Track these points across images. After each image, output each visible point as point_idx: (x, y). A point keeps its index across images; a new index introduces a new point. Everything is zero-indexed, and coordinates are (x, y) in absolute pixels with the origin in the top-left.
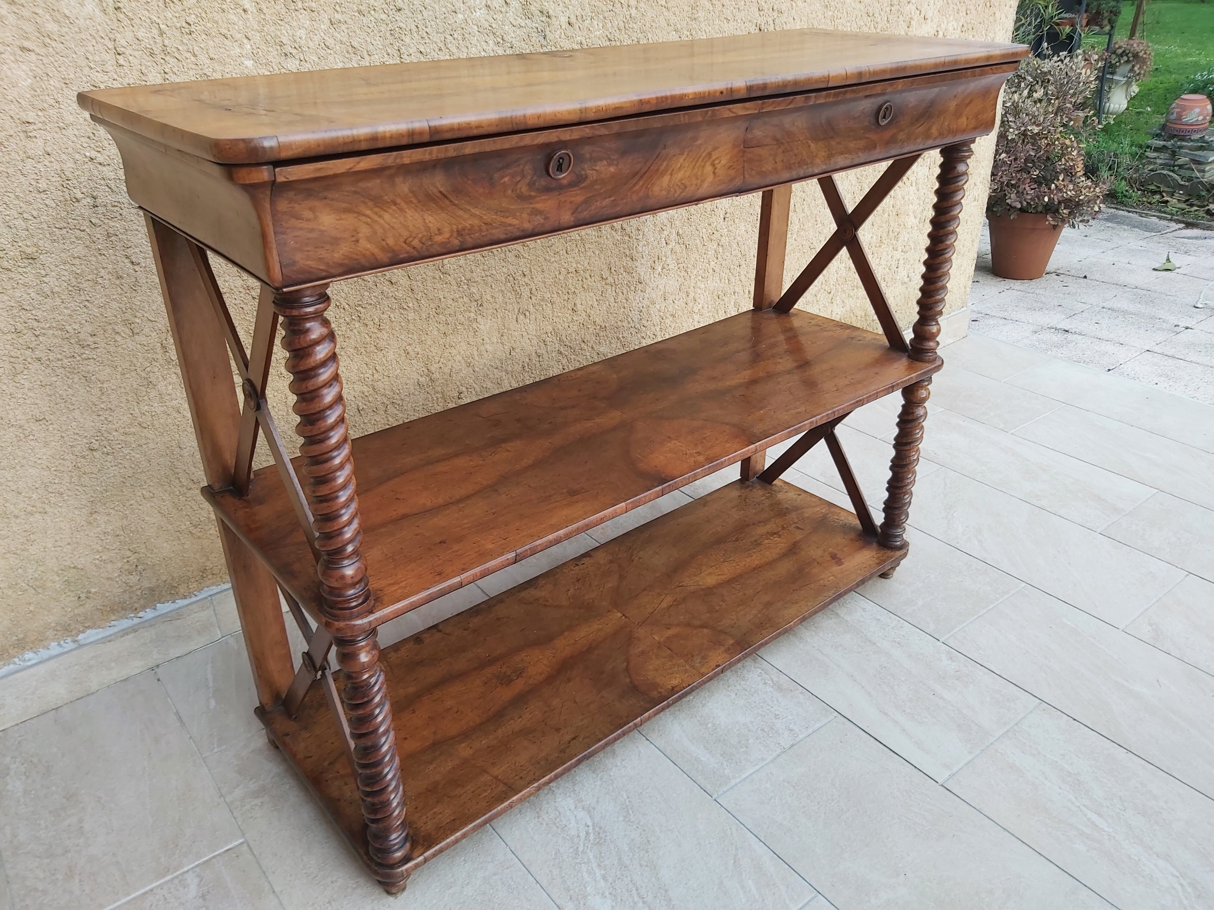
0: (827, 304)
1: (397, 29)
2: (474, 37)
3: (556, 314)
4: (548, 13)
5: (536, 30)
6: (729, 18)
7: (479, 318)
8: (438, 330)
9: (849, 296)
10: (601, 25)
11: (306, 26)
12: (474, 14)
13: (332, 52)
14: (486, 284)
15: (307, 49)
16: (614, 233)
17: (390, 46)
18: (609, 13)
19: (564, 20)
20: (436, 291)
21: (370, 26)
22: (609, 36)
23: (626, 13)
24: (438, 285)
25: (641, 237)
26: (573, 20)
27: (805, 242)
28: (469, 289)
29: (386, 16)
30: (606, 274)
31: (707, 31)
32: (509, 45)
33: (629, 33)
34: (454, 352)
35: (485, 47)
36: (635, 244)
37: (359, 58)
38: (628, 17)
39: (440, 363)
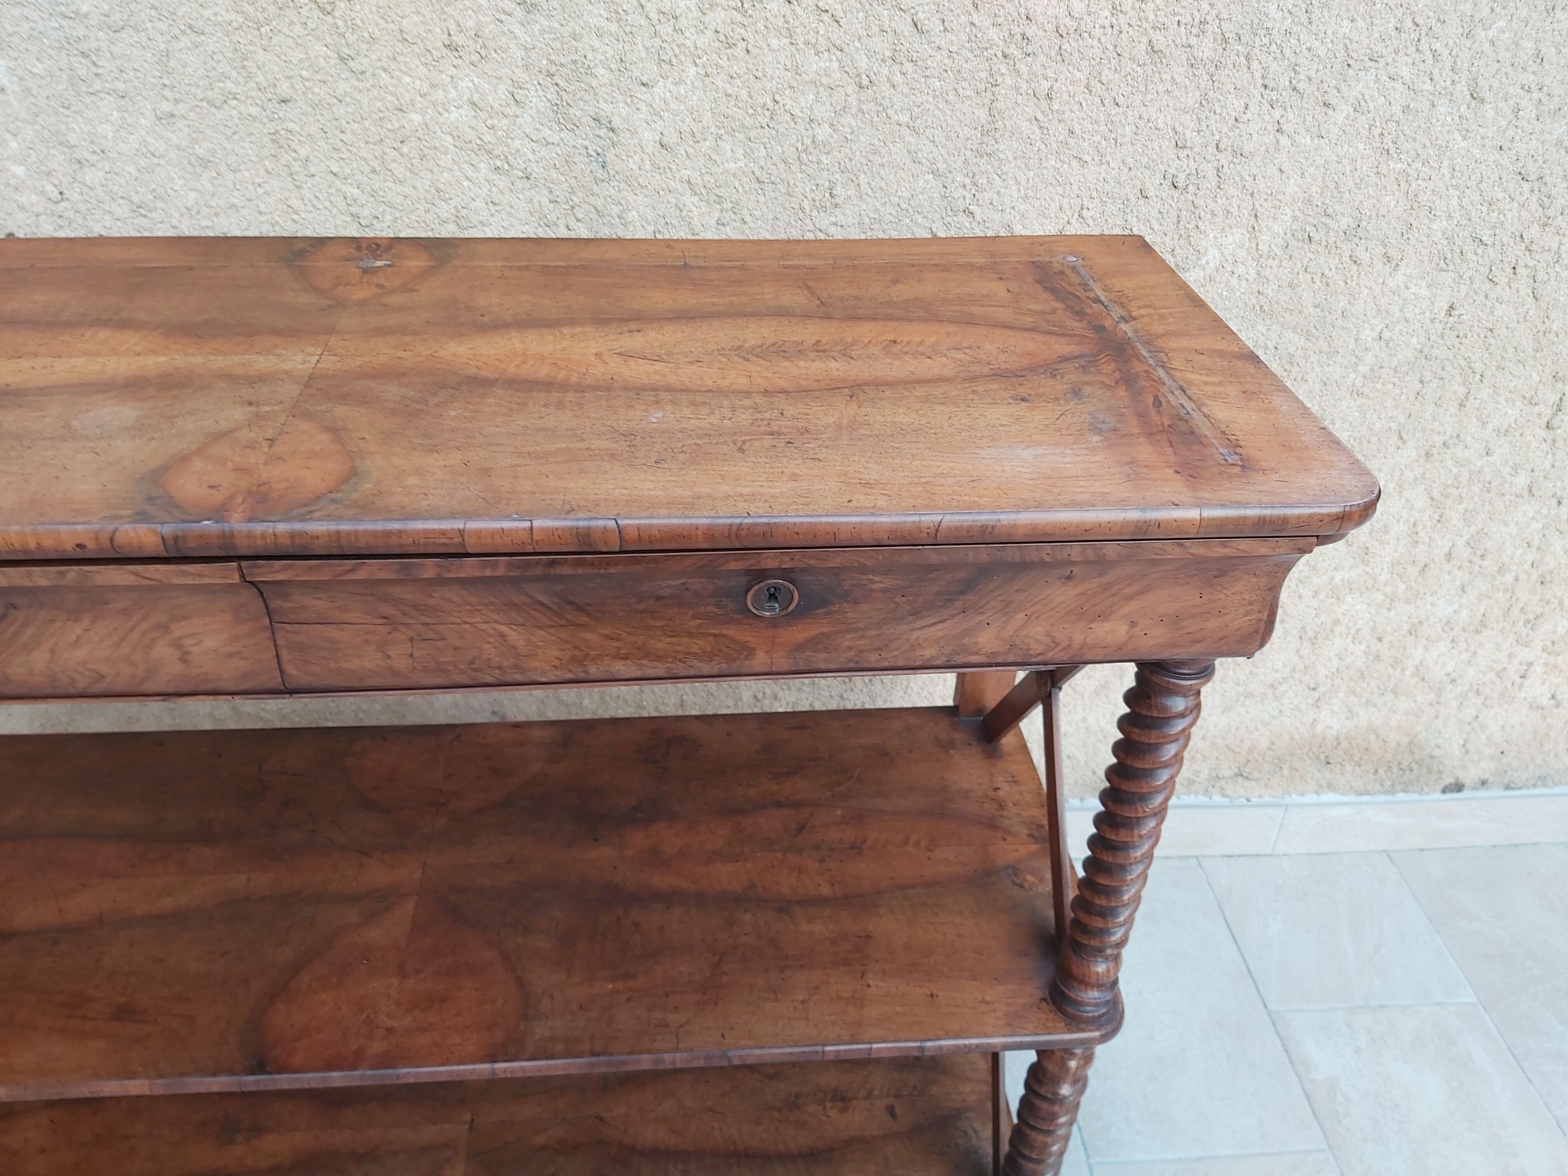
0: (1303, 707)
1: (282, 132)
2: (446, 154)
4: (610, 122)
5: (583, 151)
6: (1086, 158)
9: (1368, 702)
10: (740, 152)
11: (112, 119)
12: (446, 115)
13: (162, 161)
15: (116, 155)
17: (272, 158)
18: (760, 131)
19: (649, 137)
21: (230, 124)
22: (758, 173)
23: (804, 132)
26: (672, 139)
29: (259, 109)
31: (1022, 179)
32: (520, 174)
33: (810, 171)
35: (470, 173)
37: (214, 174)
38: (808, 142)
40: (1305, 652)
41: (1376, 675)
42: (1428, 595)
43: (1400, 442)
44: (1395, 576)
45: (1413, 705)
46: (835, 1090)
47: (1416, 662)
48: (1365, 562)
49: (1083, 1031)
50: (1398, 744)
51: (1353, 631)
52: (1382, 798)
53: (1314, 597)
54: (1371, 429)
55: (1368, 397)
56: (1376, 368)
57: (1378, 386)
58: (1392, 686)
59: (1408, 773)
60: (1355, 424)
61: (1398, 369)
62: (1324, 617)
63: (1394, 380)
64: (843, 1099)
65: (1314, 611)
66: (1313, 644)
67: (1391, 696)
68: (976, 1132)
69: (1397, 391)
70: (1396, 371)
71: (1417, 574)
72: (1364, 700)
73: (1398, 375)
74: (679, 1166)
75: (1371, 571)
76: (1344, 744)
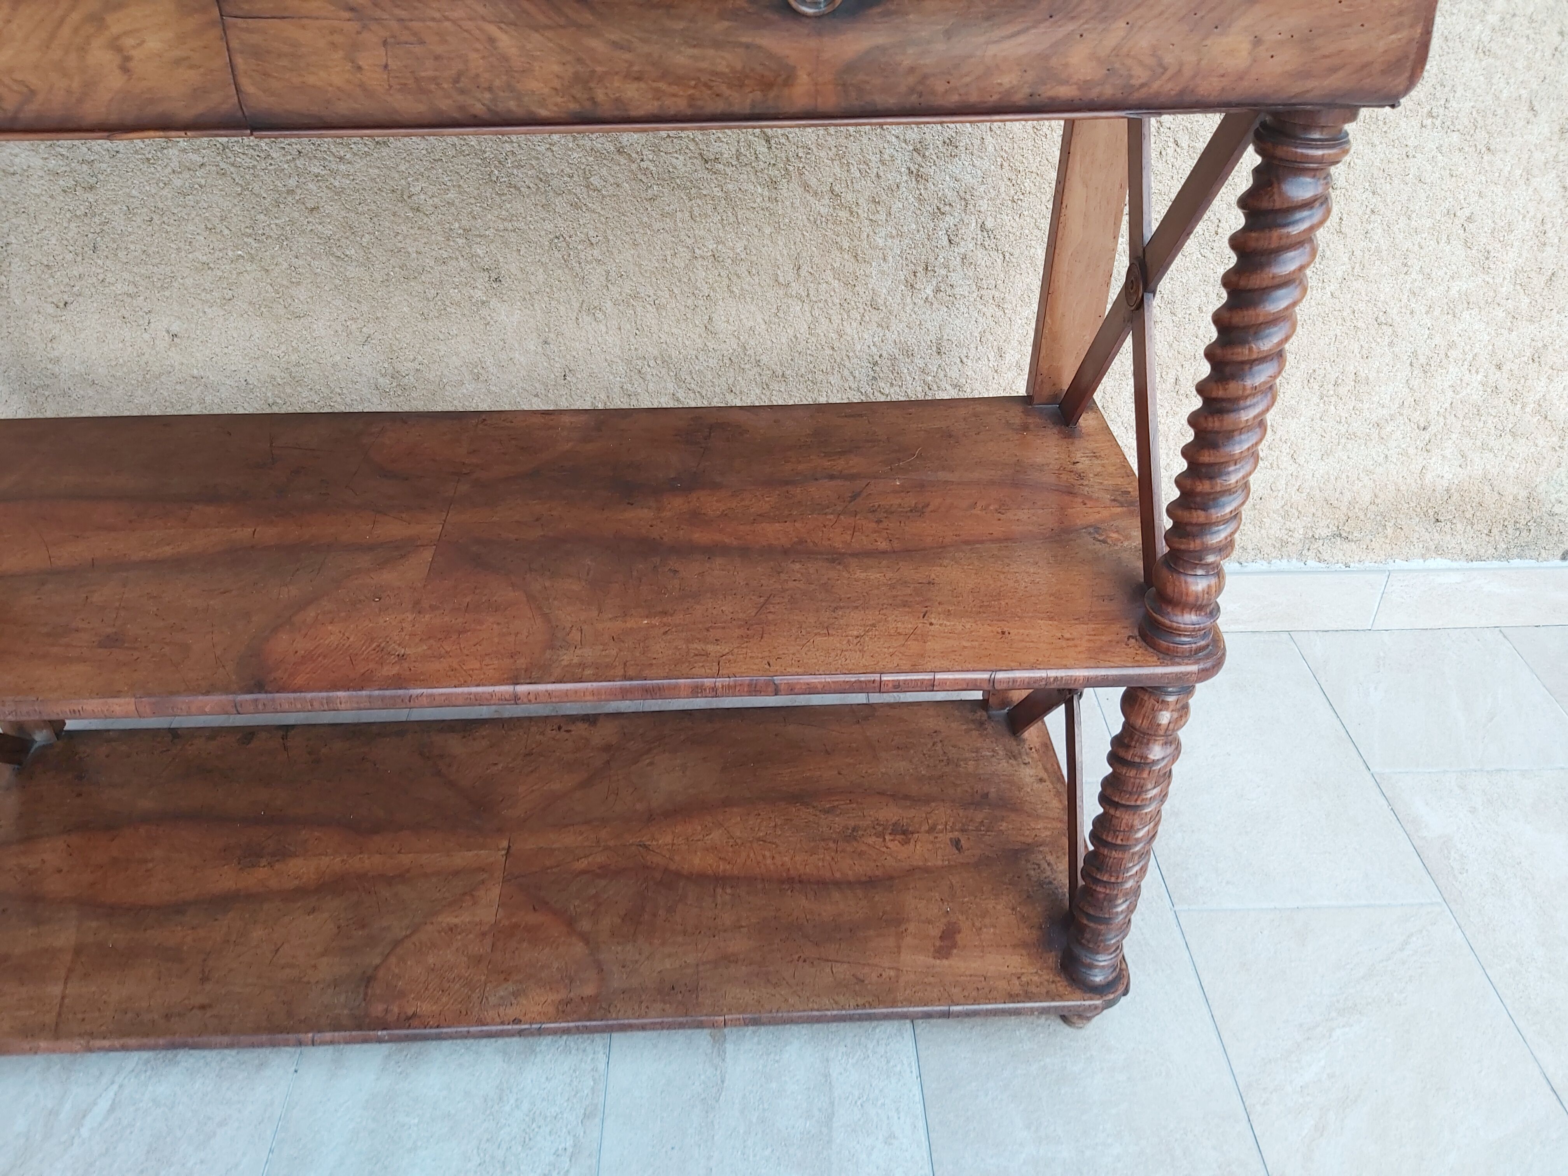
0: (1412, 451)
3: (666, 327)
7: (494, 302)
8: (410, 305)
9: (1484, 447)
14: (506, 244)
16: (812, 200)
20: (400, 237)
24: (404, 228)
25: (884, 217)
27: (1362, 306)
28: (470, 247)
30: (787, 274)
34: (443, 348)
36: (867, 230)
39: (416, 362)
40: (1415, 383)
41: (1493, 412)
42: (1555, 311)
43: (1530, 115)
44: (1518, 287)
45: (1533, 450)
46: (894, 824)
47: (1537, 397)
48: (1486, 270)
49: (1179, 664)
50: (1516, 499)
51: (1469, 357)
52: (1496, 564)
53: (1427, 313)
54: (1498, 98)
55: (1496, 57)
56: (1508, 16)
57: (1509, 41)
58: (1510, 426)
59: (1524, 534)
60: (1479, 91)
61: (1534, 17)
62: (1438, 339)
63: (1528, 32)
64: (904, 832)
65: (1427, 332)
66: (1425, 372)
67: (1509, 438)
68: (1049, 864)
69: (1531, 47)
70: (1531, 20)
71: (1543, 284)
72: (1479, 443)
73: (1534, 25)
74: (729, 891)
75: (1491, 281)
76: (1456, 496)
